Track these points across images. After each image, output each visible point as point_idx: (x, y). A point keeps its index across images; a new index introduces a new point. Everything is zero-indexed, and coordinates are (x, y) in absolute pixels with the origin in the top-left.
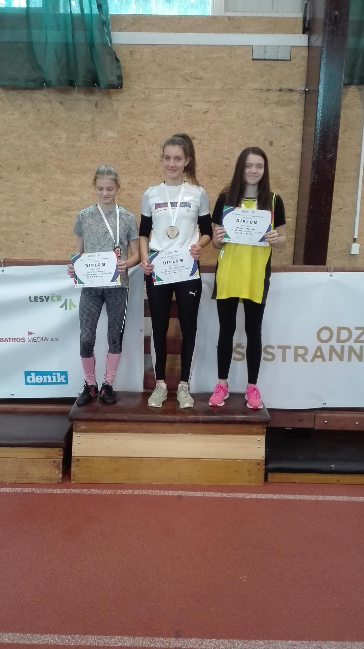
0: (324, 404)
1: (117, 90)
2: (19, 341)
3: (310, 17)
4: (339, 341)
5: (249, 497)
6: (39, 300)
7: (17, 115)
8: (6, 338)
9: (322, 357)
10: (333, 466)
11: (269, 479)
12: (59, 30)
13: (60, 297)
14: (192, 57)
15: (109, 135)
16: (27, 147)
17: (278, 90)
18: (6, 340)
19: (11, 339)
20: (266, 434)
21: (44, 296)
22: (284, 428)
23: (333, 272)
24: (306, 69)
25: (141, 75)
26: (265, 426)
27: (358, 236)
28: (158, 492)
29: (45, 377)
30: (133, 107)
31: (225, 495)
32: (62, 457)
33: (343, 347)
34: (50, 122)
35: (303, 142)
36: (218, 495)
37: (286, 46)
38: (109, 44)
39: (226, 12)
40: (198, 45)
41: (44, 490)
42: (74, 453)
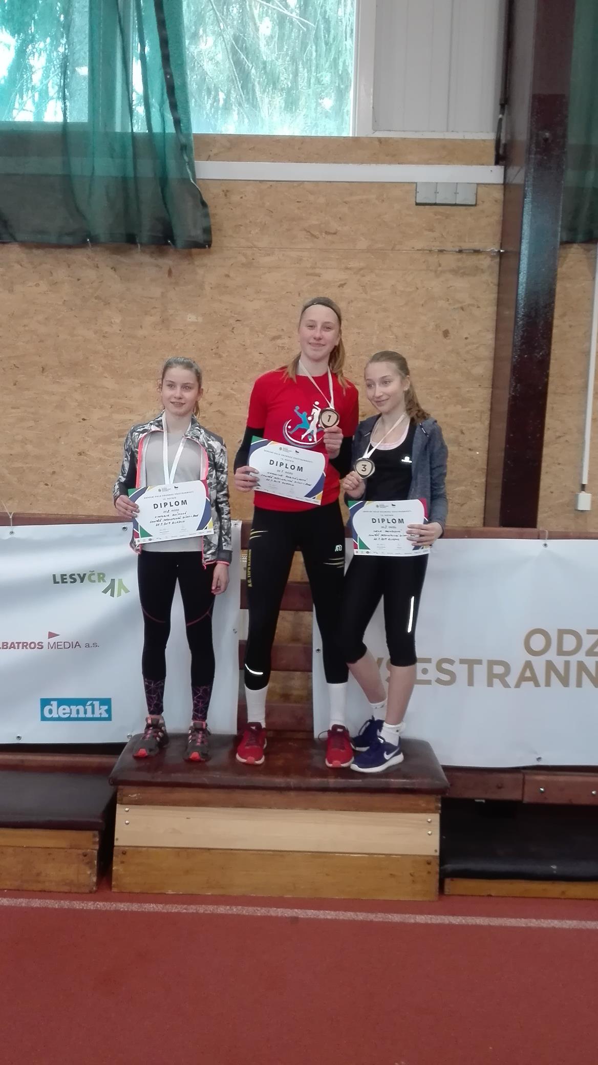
0: (539, 759)
1: (203, 250)
2: (34, 648)
3: (506, 140)
4: (561, 652)
5: (412, 921)
6: (69, 580)
7: (44, 287)
8: (13, 643)
9: (534, 679)
10: (554, 867)
11: (447, 890)
12: (112, 157)
13: (104, 575)
14: (322, 200)
15: (189, 320)
16: (58, 336)
17: (456, 252)
18: (12, 646)
19: (21, 645)
20: (442, 812)
21: (78, 574)
22: (471, 801)
23: (548, 539)
24: (502, 218)
25: (241, 227)
26: (440, 797)
27: (590, 480)
28: (258, 910)
29: (74, 708)
30: (227, 276)
31: (372, 917)
32: (97, 847)
33: (567, 664)
34: (96, 298)
35: (497, 330)
36: (361, 916)
37: (468, 183)
38: (191, 179)
39: (375, 130)
40: (330, 182)
41: (66, 904)
42: (117, 839)
